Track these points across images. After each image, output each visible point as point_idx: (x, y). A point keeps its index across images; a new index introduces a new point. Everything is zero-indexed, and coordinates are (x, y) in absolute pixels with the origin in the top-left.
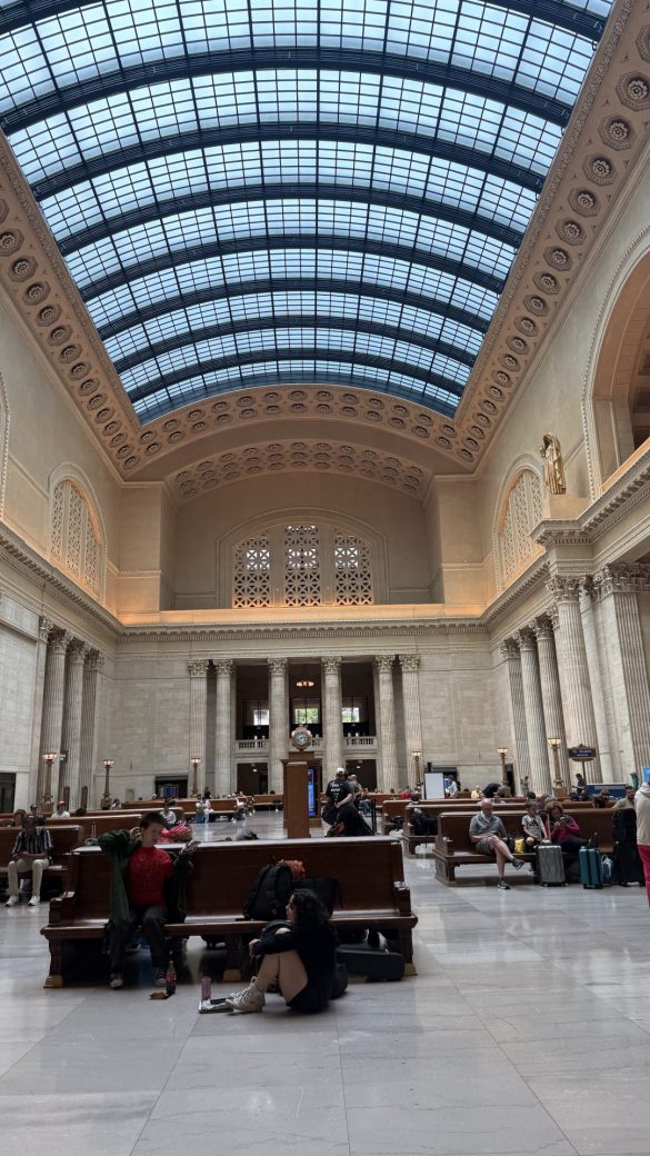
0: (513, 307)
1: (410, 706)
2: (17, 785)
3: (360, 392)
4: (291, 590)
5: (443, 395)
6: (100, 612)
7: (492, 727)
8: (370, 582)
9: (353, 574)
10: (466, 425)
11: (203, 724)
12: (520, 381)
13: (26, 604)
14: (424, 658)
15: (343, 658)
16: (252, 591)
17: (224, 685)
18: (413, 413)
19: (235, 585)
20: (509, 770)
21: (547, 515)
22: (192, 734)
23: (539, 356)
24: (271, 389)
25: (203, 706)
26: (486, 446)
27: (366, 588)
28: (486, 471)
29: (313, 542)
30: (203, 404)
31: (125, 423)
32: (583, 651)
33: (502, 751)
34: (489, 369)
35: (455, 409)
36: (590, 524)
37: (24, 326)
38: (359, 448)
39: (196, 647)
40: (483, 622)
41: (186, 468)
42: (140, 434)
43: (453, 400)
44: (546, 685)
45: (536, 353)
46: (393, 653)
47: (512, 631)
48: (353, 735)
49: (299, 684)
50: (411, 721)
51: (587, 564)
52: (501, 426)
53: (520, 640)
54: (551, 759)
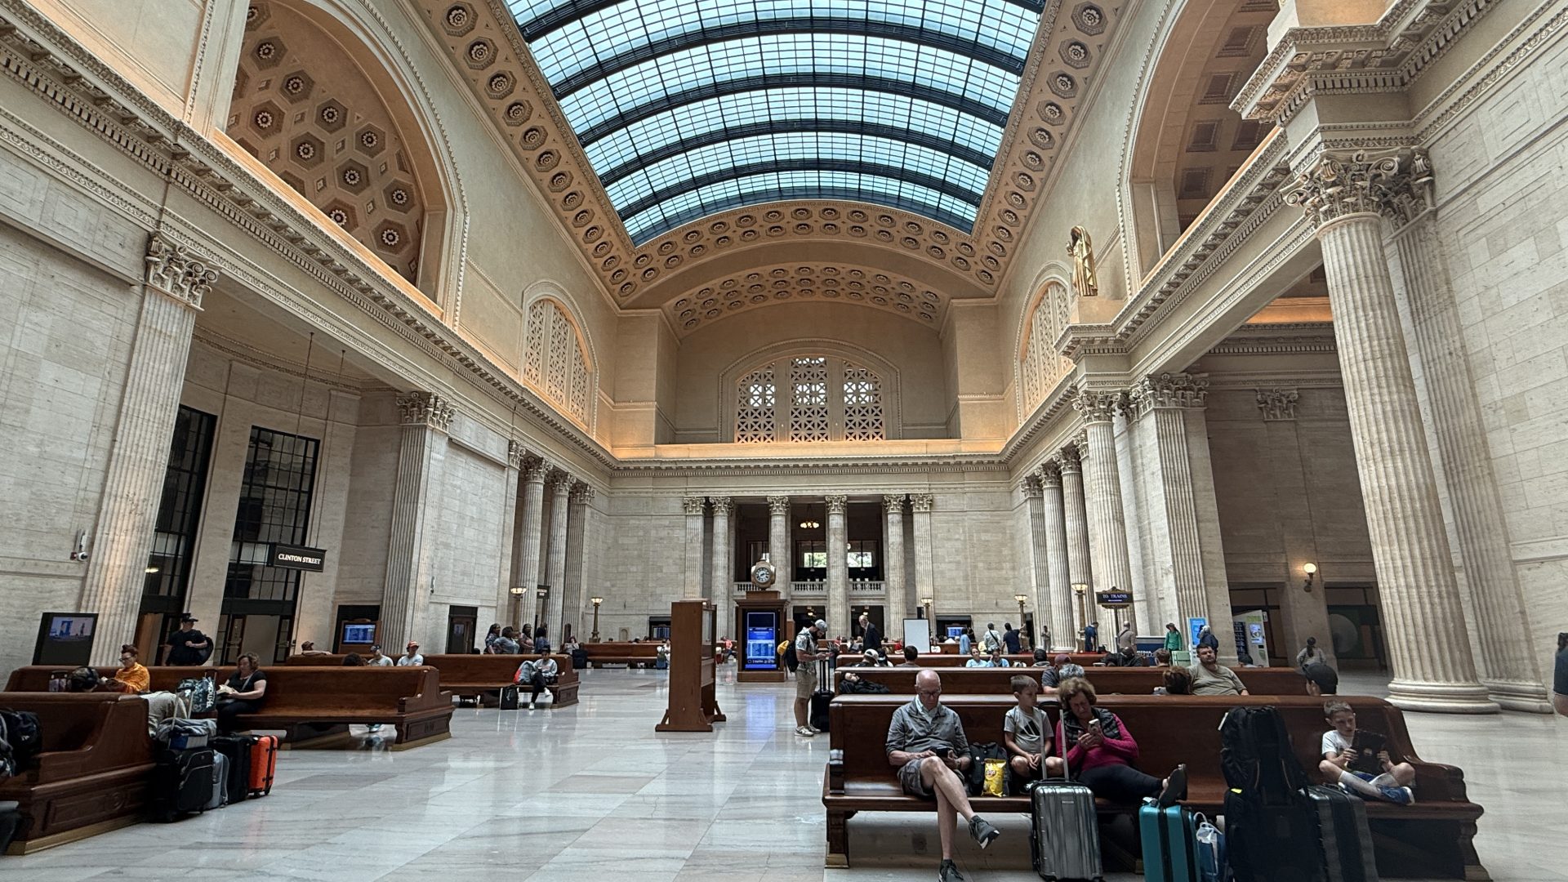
0: (1036, 91)
1: (921, 550)
2: (478, 620)
3: (868, 207)
4: (796, 426)
5: (959, 207)
6: (589, 445)
7: (1011, 573)
8: (881, 418)
9: (863, 410)
10: (984, 241)
11: (699, 564)
12: (1044, 182)
13: (493, 427)
14: (938, 498)
15: (849, 498)
16: (756, 427)
17: (721, 524)
18: (927, 229)
19: (738, 421)
20: (1028, 619)
21: (1075, 321)
22: (687, 574)
23: (1066, 148)
24: (773, 206)
25: (698, 545)
26: (1007, 264)
27: (877, 424)
28: (1008, 294)
29: (821, 375)
30: (699, 224)
31: (617, 244)
32: (1116, 479)
33: (1020, 598)
34: (1011, 170)
35: (971, 224)
36: (1127, 328)
37: (489, 122)
38: (870, 272)
39: (692, 484)
40: (1003, 459)
41: (685, 295)
42: (634, 257)
43: (970, 212)
44: (1072, 525)
45: (1062, 145)
46: (904, 492)
47: (1034, 468)
48: (862, 580)
49: (804, 525)
50: (922, 566)
51: (1122, 378)
52: (1024, 239)
53: (1044, 476)
54: (1076, 607)
